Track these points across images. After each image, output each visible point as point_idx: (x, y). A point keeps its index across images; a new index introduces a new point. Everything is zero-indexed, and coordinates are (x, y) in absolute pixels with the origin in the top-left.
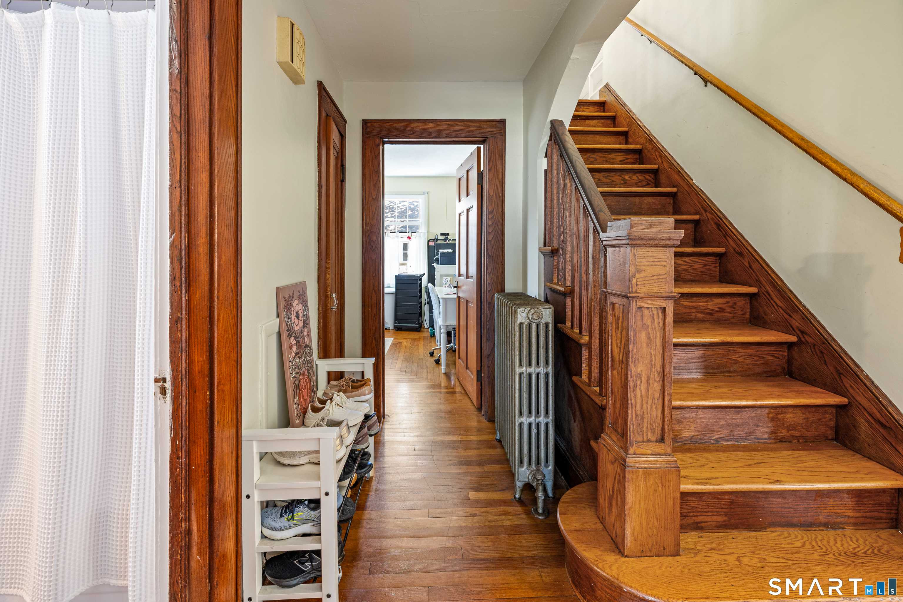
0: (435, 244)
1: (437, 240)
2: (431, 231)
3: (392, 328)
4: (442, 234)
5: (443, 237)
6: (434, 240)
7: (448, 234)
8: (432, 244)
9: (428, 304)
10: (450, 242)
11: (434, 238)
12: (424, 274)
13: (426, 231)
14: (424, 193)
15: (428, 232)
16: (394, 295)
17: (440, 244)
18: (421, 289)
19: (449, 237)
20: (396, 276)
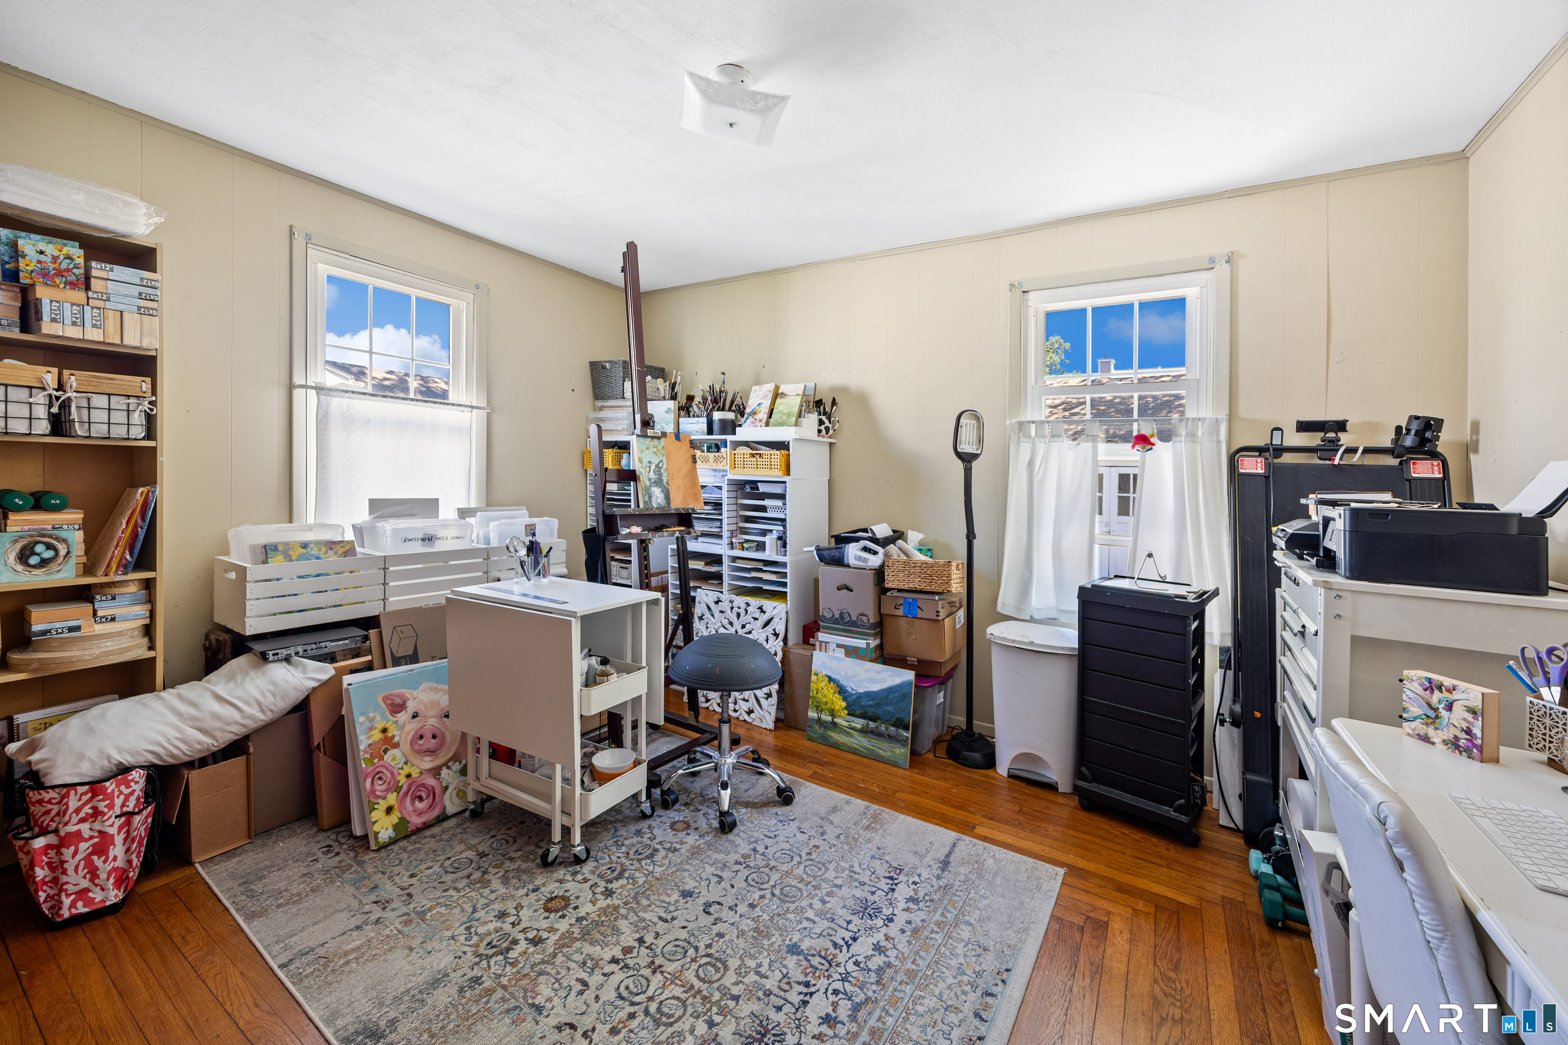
0: (1268, 466)
1: (1279, 451)
2: (1244, 411)
3: (1064, 786)
4: (1304, 427)
5: (1313, 439)
6: (1261, 450)
7: (1341, 426)
8: (1253, 466)
9: (1235, 723)
10: (1356, 459)
11: (1261, 443)
12: (1216, 593)
13: (1223, 415)
14: (1212, 260)
15: (1231, 417)
16: (1074, 665)
17: (1297, 467)
18: (1201, 654)
19: (1346, 439)
20: (1082, 590)
